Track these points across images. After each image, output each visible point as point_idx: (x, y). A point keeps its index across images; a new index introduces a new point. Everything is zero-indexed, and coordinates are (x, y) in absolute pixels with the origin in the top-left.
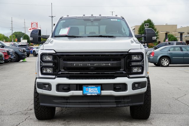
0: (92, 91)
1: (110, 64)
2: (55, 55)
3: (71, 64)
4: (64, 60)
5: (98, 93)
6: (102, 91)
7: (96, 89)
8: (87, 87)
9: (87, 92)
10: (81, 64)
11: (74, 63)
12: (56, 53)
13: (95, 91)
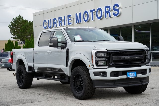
0: (132, 75)
1: (139, 57)
2: (107, 53)
3: (119, 57)
4: (113, 55)
5: (135, 76)
6: (137, 75)
7: (134, 74)
8: (129, 73)
9: (129, 76)
10: (125, 58)
11: (121, 57)
12: (108, 51)
13: (133, 75)
